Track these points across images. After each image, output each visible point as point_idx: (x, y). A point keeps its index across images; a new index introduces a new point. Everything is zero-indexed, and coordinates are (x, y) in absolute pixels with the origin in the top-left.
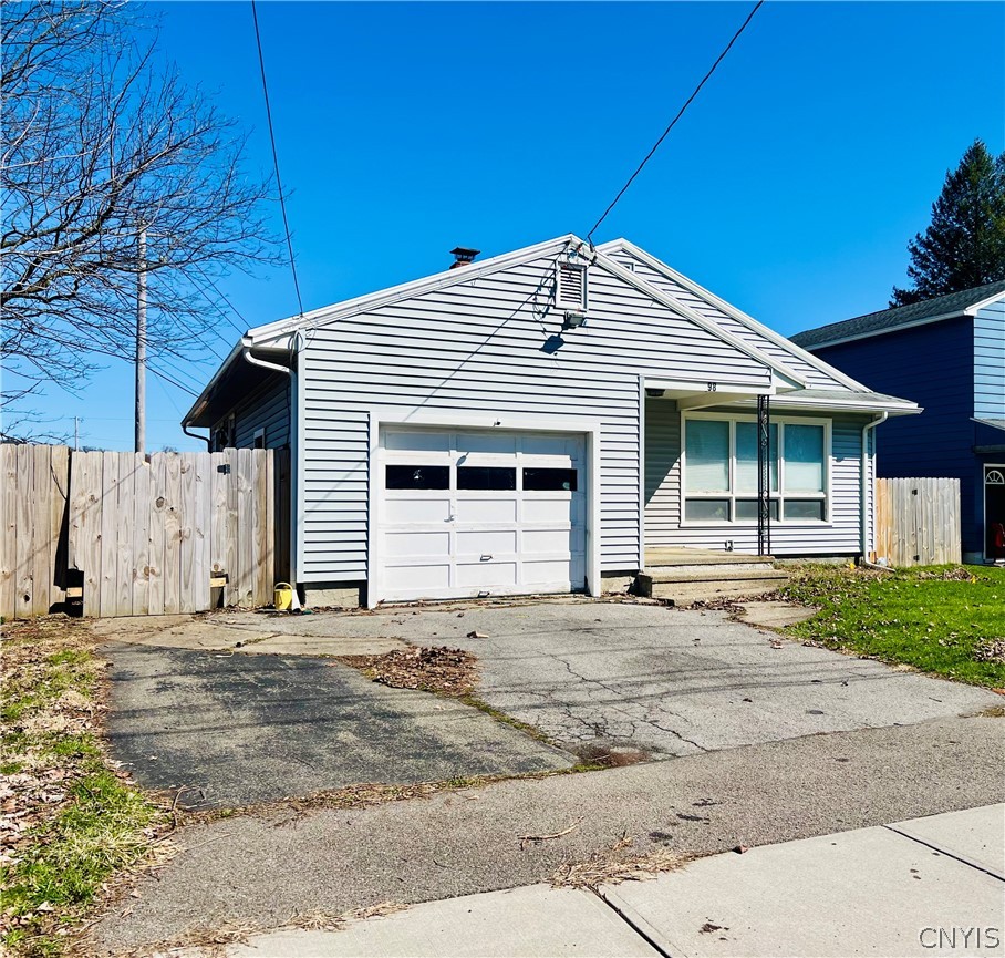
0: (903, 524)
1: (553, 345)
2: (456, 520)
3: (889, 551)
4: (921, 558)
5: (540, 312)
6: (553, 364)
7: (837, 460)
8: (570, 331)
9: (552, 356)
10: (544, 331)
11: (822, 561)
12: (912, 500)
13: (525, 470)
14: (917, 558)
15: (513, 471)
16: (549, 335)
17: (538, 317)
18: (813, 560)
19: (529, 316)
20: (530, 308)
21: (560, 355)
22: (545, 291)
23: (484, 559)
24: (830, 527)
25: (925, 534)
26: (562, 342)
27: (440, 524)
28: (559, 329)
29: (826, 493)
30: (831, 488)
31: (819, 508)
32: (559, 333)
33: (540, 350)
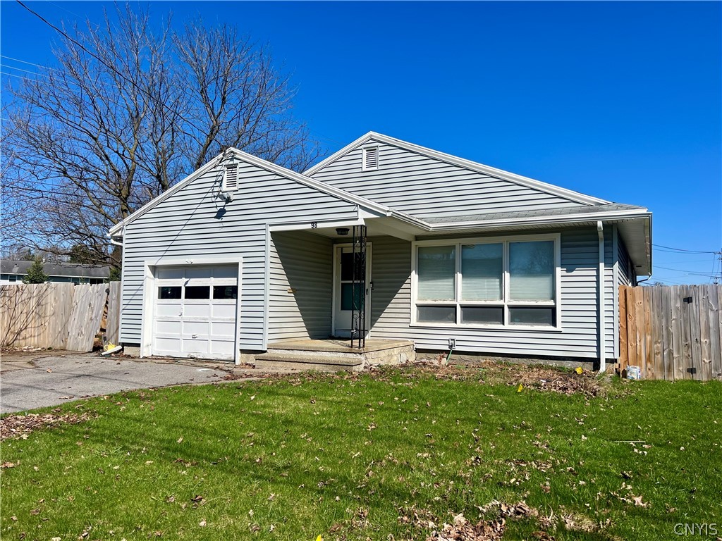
0: (669, 334)
1: (221, 213)
2: (183, 316)
3: (649, 359)
4: (698, 372)
5: (214, 197)
6: (221, 225)
7: (567, 271)
8: (230, 204)
9: (220, 220)
10: (216, 207)
11: (554, 363)
12: (684, 308)
13: (214, 287)
14: (692, 371)
15: (208, 288)
16: (219, 208)
17: (214, 199)
18: (542, 362)
19: (210, 200)
20: (210, 195)
21: (224, 219)
22: (218, 184)
23: (194, 338)
24: (559, 332)
25: (705, 347)
26: (225, 211)
27: (176, 317)
28: (223, 204)
29: (555, 301)
30: (559, 296)
31: (549, 314)
32: (224, 206)
33: (215, 217)
